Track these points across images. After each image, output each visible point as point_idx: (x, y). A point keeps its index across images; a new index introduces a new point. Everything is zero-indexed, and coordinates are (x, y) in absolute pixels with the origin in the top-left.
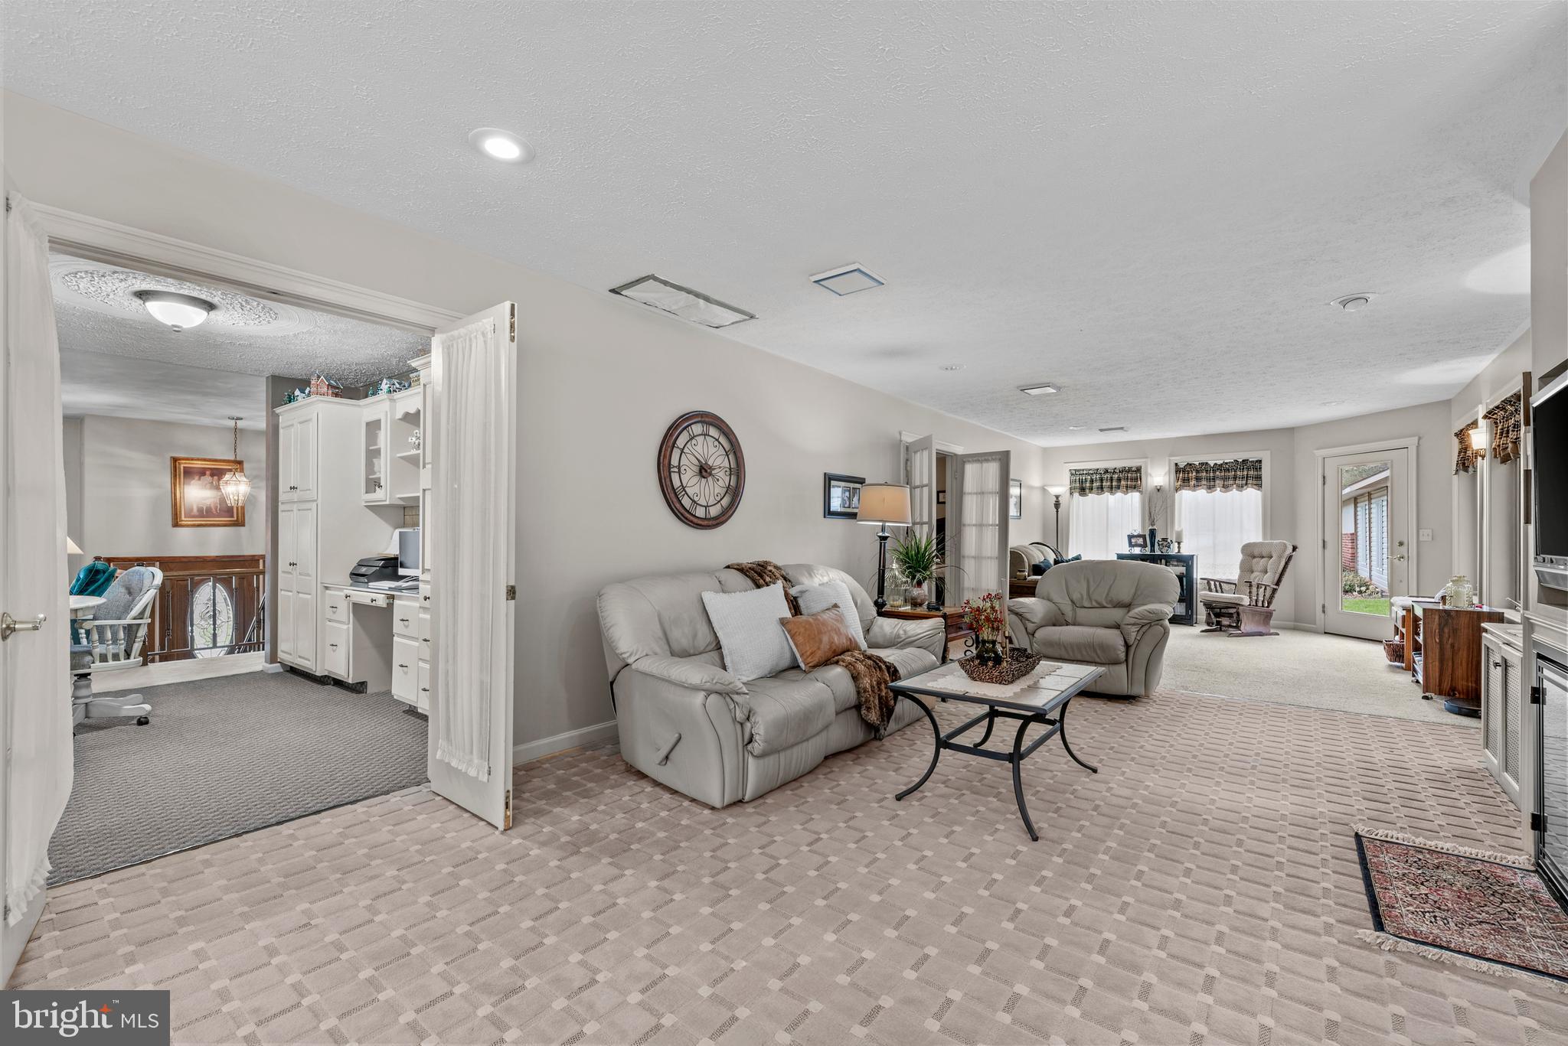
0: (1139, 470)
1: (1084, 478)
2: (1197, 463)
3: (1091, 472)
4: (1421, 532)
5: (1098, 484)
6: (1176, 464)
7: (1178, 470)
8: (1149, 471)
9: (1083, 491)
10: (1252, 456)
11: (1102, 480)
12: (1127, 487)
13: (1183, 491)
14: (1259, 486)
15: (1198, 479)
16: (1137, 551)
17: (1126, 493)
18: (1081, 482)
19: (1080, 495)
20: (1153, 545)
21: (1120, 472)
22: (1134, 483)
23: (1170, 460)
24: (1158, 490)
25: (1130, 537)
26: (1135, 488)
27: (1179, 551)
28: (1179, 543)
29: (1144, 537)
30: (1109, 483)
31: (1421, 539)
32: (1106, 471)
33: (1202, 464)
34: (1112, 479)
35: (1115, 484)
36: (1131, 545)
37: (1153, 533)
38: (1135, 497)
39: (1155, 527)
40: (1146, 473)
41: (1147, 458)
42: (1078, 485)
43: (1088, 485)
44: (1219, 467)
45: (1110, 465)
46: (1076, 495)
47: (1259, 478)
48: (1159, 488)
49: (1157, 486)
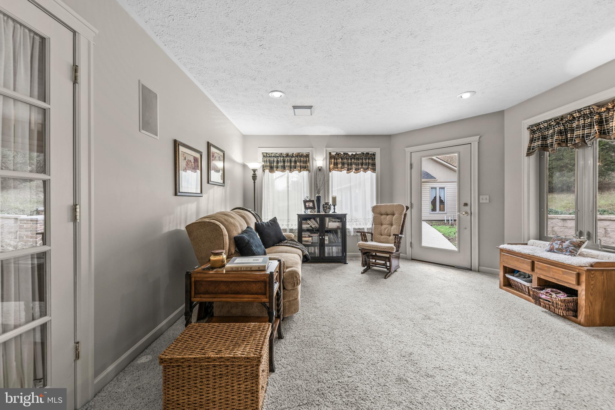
0: (307, 156)
1: (272, 160)
2: (342, 153)
3: (277, 155)
4: (481, 197)
5: (282, 164)
6: (330, 153)
7: (331, 157)
8: (314, 157)
9: (272, 169)
10: (371, 150)
11: (284, 162)
12: (301, 167)
13: (334, 171)
14: (374, 170)
15: (343, 164)
16: (309, 212)
17: (300, 171)
18: (270, 162)
19: (270, 171)
20: (319, 208)
21: (296, 156)
22: (304, 165)
23: (326, 150)
24: (320, 170)
25: (305, 202)
26: (305, 168)
27: (334, 211)
28: (334, 206)
29: (313, 201)
30: (289, 164)
31: (481, 202)
32: (287, 155)
33: (345, 154)
34: (291, 161)
35: (293, 164)
36: (306, 208)
37: (319, 198)
38: (305, 173)
39: (320, 195)
40: (313, 159)
41: (313, 147)
42: (268, 164)
43: (275, 164)
44: (354, 157)
45: (290, 151)
46: (267, 171)
47: (374, 165)
48: (320, 168)
49: (319, 167)
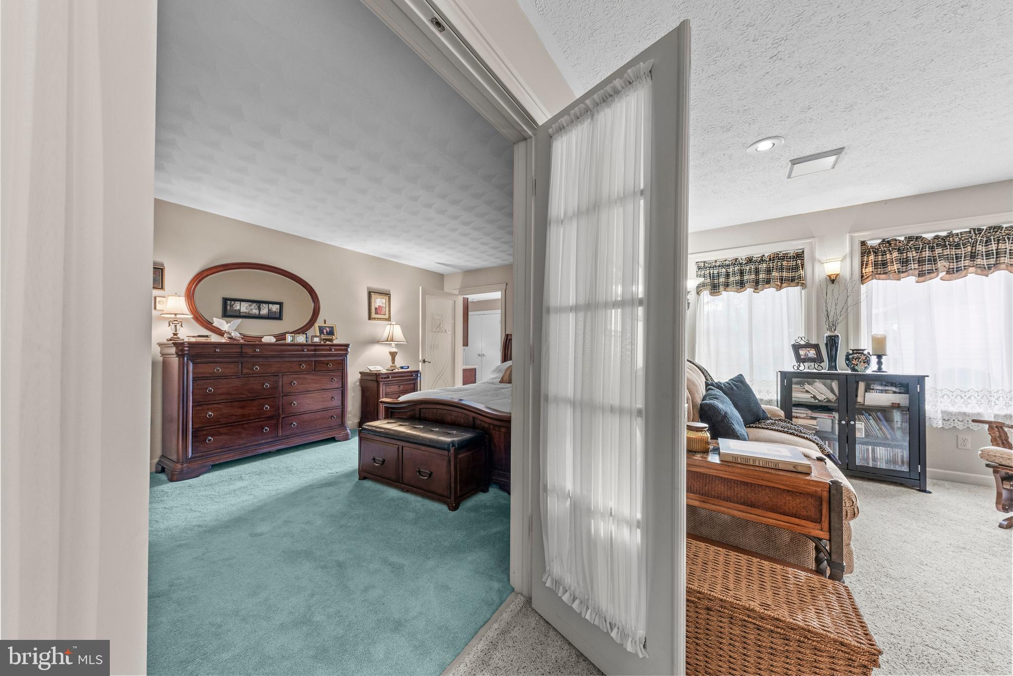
0: (799, 256)
1: (716, 272)
2: (902, 239)
3: (727, 262)
5: (738, 278)
6: (863, 243)
7: (865, 250)
8: (818, 255)
9: (715, 289)
10: (1008, 218)
11: (742, 273)
12: (782, 280)
13: (874, 281)
15: (905, 262)
16: (804, 368)
17: (779, 288)
18: (712, 277)
19: (712, 294)
20: (833, 359)
21: (770, 260)
22: (790, 275)
23: (852, 238)
24: (833, 281)
25: (796, 348)
26: (793, 280)
27: (880, 369)
28: (879, 357)
29: (816, 347)
30: (753, 276)
32: (750, 260)
33: (909, 239)
34: (757, 272)
35: (762, 276)
36: (800, 360)
37: (832, 342)
38: (793, 292)
39: (836, 333)
40: (813, 259)
41: (813, 237)
42: (709, 280)
43: (722, 280)
44: (941, 242)
45: (756, 252)
46: (706, 294)
48: (833, 277)
49: (829, 276)
